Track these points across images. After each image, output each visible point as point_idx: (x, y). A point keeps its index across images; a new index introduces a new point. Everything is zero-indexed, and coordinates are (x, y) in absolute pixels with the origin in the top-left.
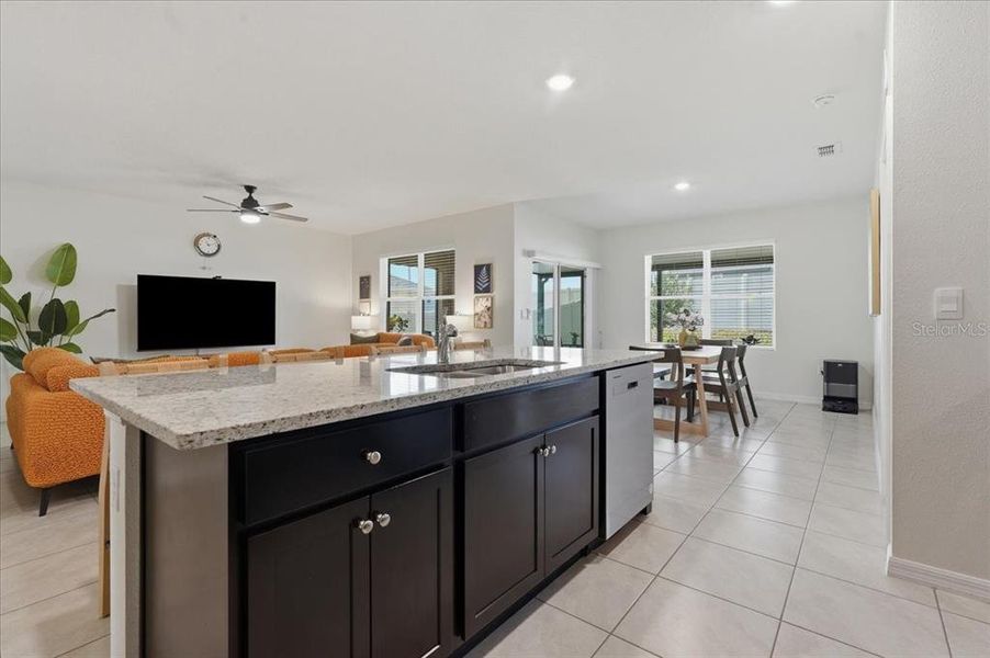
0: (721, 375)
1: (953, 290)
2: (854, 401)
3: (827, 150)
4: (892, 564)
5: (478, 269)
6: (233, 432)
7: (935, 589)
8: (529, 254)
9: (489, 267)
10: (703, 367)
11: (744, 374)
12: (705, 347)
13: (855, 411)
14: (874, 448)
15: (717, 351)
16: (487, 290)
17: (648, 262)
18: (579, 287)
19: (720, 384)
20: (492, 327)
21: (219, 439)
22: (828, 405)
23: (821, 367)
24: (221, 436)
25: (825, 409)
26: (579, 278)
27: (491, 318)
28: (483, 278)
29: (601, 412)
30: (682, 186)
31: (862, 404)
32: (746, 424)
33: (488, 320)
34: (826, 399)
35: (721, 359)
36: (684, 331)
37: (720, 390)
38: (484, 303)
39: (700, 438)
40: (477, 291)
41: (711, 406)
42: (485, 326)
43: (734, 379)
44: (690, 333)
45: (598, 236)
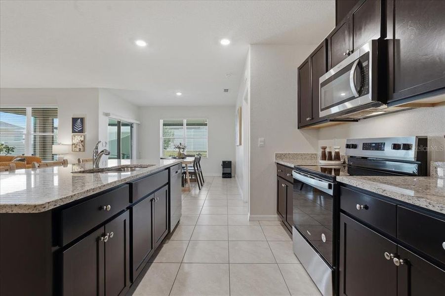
0: (195, 168)
1: (263, 139)
2: (230, 174)
3: (226, 90)
4: (250, 217)
5: (74, 120)
6: (60, 201)
7: (259, 221)
8: (107, 115)
9: (82, 120)
10: (188, 165)
11: (200, 167)
12: (187, 158)
13: (231, 178)
14: (238, 188)
15: (192, 159)
16: (82, 131)
17: (162, 122)
18: (130, 131)
19: (193, 171)
20: (84, 151)
21: (55, 205)
22: (224, 176)
23: (221, 163)
24: (56, 204)
25: (223, 177)
26: (129, 127)
27: (83, 146)
28: (78, 125)
29: (169, 183)
30: (179, 94)
31: (233, 175)
32: (202, 186)
33: (81, 147)
34: (223, 174)
35: (194, 161)
36: (180, 151)
37: (195, 173)
38: (78, 138)
39: (188, 192)
40: (74, 131)
41: (191, 180)
42: (80, 151)
43: (198, 169)
44: (182, 152)
45: (139, 109)
